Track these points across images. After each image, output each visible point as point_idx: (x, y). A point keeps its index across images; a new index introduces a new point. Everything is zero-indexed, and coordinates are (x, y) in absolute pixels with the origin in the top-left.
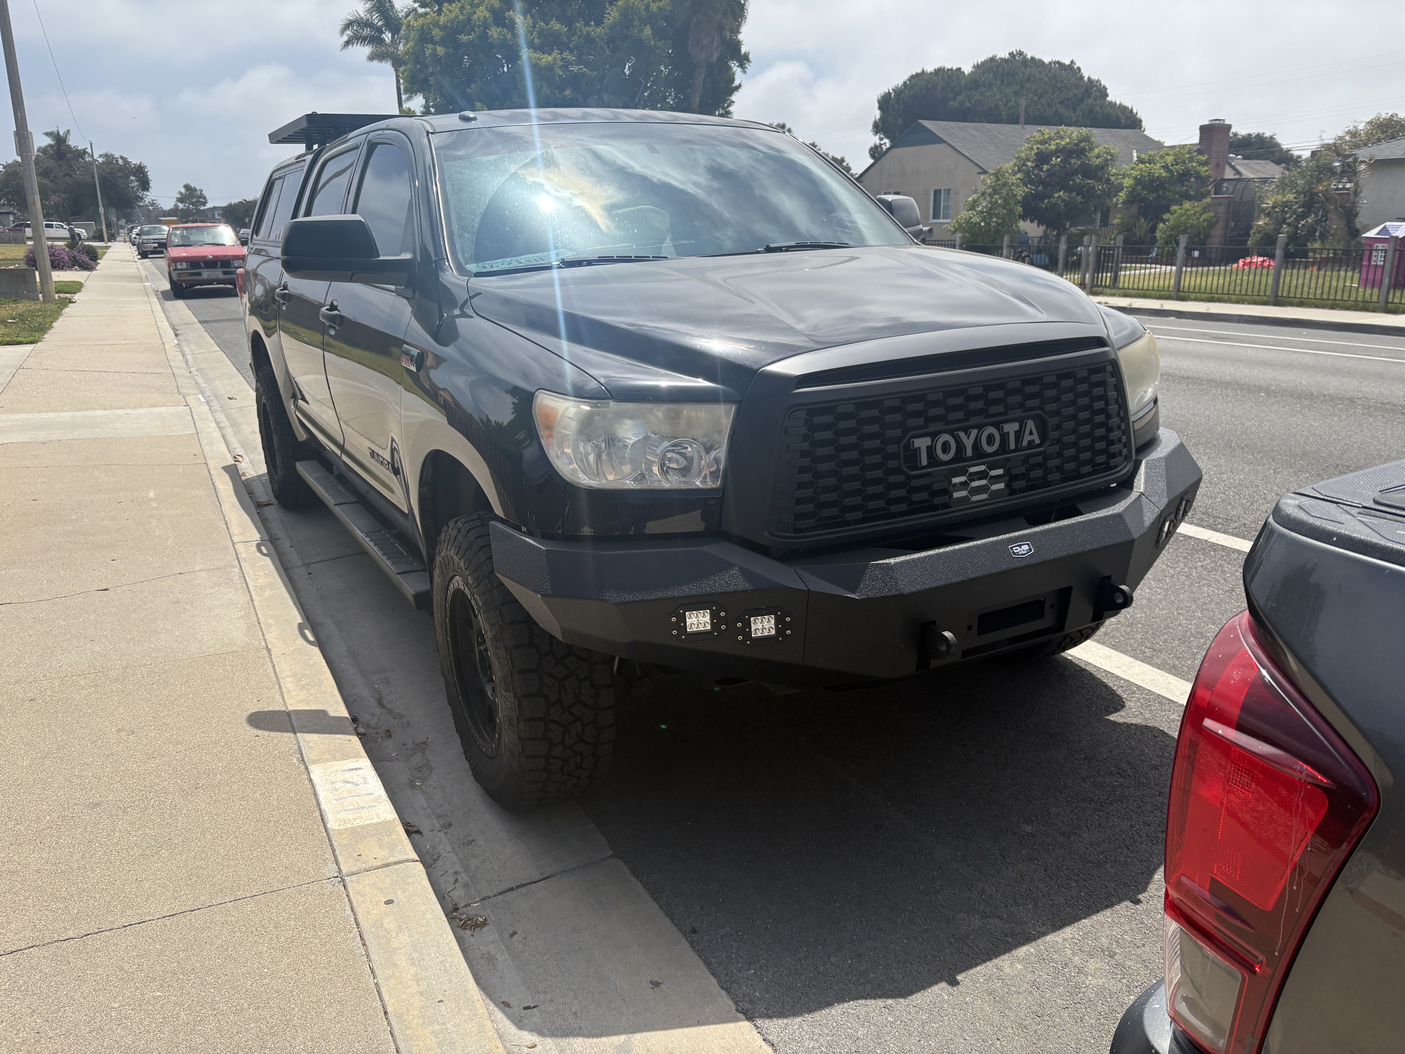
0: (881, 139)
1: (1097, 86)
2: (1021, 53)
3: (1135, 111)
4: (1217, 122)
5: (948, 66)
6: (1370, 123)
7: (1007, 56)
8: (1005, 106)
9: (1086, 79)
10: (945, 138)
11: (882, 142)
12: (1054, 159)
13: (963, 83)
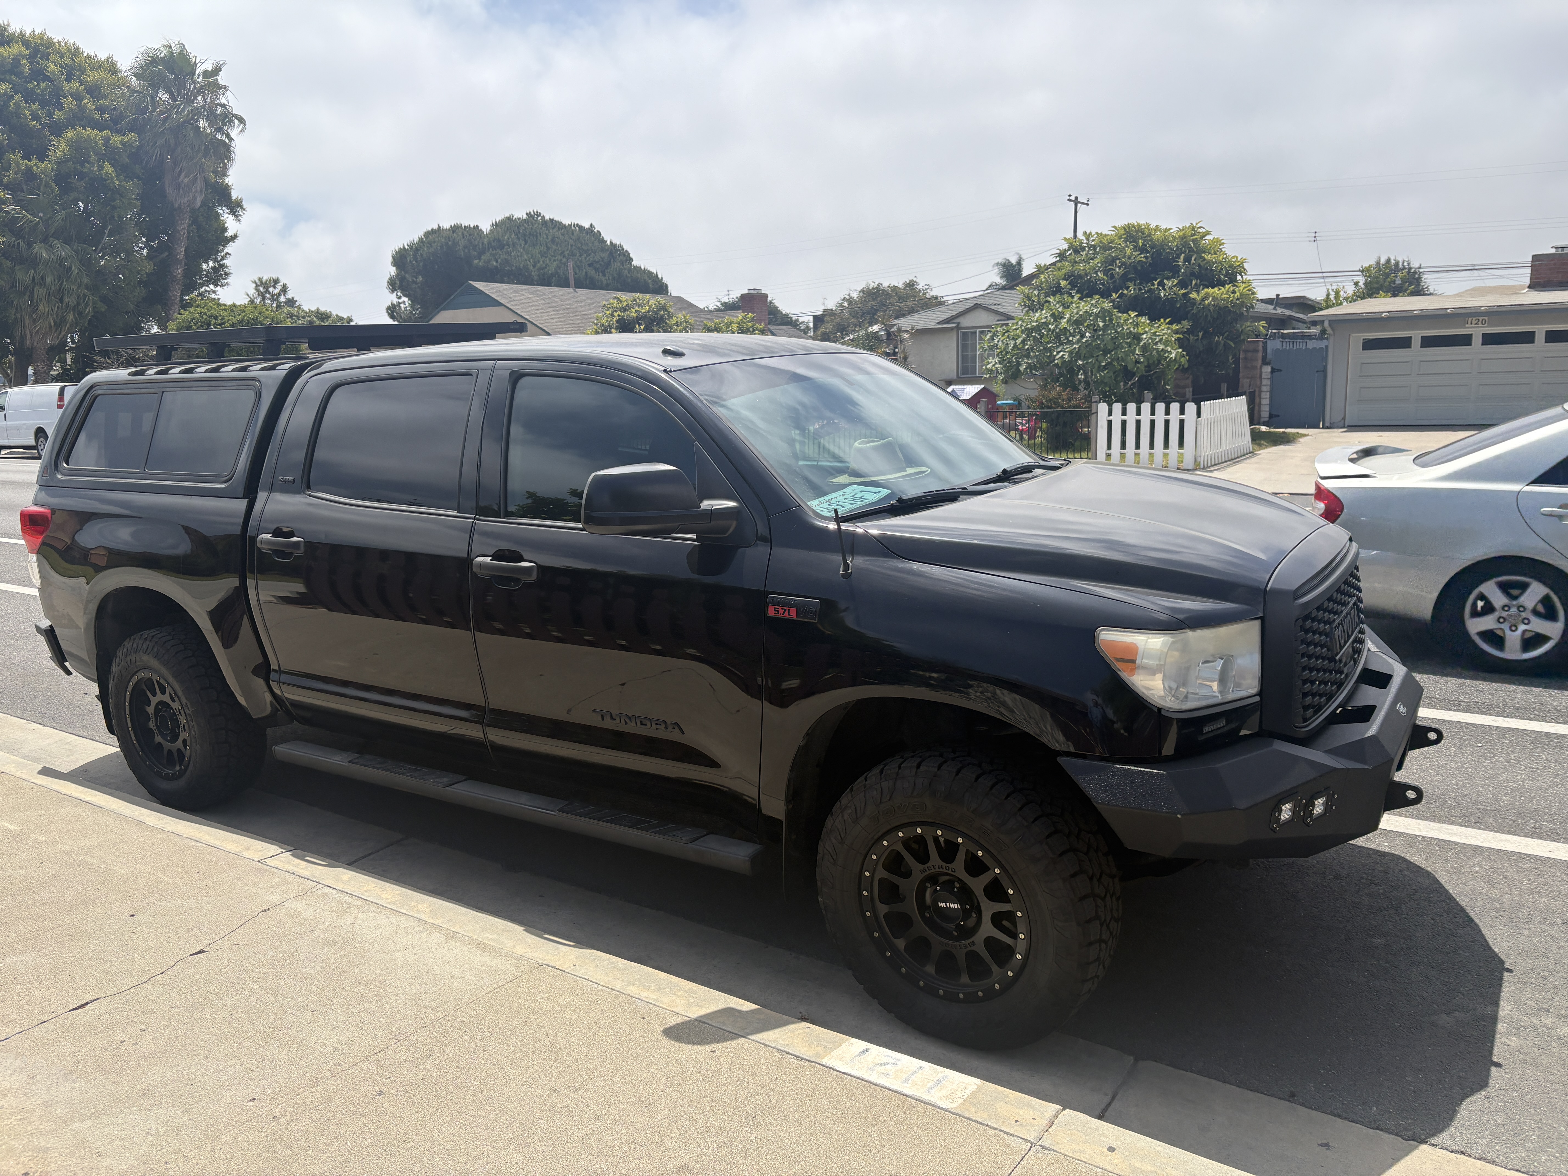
0: (400, 298)
1: (619, 250)
2: (538, 214)
3: (660, 276)
4: (755, 292)
5: (465, 223)
6: (862, 291)
7: (525, 216)
8: (534, 266)
9: (608, 243)
10: (502, 301)
11: (400, 301)
12: (637, 326)
13: (486, 241)
